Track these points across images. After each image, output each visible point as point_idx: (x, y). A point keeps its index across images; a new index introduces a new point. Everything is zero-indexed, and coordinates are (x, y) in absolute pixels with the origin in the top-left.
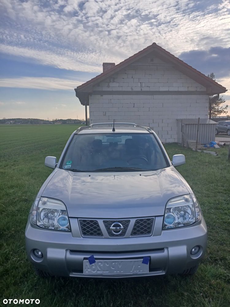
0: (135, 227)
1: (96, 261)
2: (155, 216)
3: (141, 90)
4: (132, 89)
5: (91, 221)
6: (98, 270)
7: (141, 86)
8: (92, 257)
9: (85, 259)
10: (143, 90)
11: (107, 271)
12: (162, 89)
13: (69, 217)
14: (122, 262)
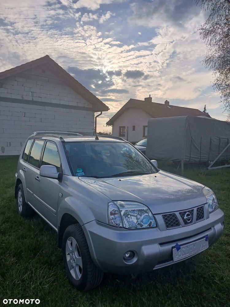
0: (198, 212)
1: (181, 247)
2: (204, 204)
3: (33, 99)
4: (22, 97)
5: (170, 215)
6: (183, 255)
7: (33, 96)
8: (177, 245)
9: (173, 248)
10: (34, 100)
11: (188, 253)
12: (53, 102)
13: (153, 214)
14: (196, 243)
